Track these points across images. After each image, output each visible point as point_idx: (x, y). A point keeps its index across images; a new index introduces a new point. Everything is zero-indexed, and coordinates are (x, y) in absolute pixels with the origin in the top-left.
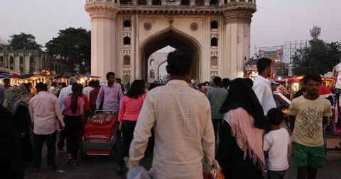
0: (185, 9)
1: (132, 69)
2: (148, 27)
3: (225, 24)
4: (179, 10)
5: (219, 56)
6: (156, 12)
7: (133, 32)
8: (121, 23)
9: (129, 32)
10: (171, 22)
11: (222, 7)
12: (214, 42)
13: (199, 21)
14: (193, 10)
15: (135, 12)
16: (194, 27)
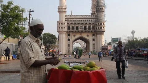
0: (85, 31)
1: (70, 48)
2: (74, 36)
3: (97, 35)
4: (83, 31)
5: (95, 44)
6: (77, 32)
7: (70, 37)
8: (67, 35)
9: (69, 37)
10: (81, 34)
11: (96, 30)
12: (94, 40)
13: (89, 34)
14: (88, 31)
15: (71, 32)
16: (88, 36)
